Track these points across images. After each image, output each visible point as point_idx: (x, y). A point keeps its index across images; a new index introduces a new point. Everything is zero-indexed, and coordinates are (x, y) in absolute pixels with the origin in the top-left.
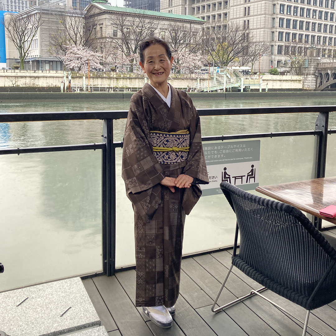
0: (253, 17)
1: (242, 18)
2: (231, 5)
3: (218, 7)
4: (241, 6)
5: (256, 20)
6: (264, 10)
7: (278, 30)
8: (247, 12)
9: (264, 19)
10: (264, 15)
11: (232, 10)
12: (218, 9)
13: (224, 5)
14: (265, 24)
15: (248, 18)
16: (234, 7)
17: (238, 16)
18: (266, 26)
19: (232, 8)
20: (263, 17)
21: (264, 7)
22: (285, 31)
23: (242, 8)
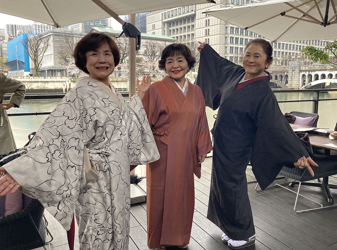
0: (211, 37)
1: (204, 37)
2: (196, 28)
3: (188, 29)
4: (203, 29)
5: (214, 38)
6: (219, 31)
7: (230, 45)
8: (207, 33)
9: (219, 37)
10: (219, 35)
11: (197, 32)
12: (188, 31)
13: (192, 28)
14: (220, 42)
15: (208, 37)
16: (199, 29)
17: (201, 36)
18: (221, 43)
19: (197, 30)
20: (219, 36)
21: (219, 29)
22: (235, 46)
23: (204, 30)
